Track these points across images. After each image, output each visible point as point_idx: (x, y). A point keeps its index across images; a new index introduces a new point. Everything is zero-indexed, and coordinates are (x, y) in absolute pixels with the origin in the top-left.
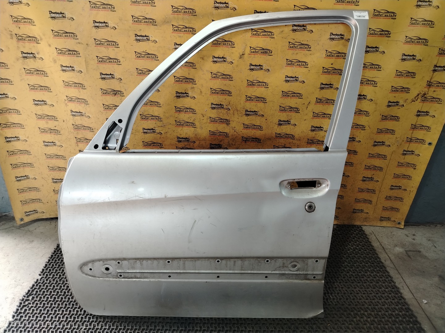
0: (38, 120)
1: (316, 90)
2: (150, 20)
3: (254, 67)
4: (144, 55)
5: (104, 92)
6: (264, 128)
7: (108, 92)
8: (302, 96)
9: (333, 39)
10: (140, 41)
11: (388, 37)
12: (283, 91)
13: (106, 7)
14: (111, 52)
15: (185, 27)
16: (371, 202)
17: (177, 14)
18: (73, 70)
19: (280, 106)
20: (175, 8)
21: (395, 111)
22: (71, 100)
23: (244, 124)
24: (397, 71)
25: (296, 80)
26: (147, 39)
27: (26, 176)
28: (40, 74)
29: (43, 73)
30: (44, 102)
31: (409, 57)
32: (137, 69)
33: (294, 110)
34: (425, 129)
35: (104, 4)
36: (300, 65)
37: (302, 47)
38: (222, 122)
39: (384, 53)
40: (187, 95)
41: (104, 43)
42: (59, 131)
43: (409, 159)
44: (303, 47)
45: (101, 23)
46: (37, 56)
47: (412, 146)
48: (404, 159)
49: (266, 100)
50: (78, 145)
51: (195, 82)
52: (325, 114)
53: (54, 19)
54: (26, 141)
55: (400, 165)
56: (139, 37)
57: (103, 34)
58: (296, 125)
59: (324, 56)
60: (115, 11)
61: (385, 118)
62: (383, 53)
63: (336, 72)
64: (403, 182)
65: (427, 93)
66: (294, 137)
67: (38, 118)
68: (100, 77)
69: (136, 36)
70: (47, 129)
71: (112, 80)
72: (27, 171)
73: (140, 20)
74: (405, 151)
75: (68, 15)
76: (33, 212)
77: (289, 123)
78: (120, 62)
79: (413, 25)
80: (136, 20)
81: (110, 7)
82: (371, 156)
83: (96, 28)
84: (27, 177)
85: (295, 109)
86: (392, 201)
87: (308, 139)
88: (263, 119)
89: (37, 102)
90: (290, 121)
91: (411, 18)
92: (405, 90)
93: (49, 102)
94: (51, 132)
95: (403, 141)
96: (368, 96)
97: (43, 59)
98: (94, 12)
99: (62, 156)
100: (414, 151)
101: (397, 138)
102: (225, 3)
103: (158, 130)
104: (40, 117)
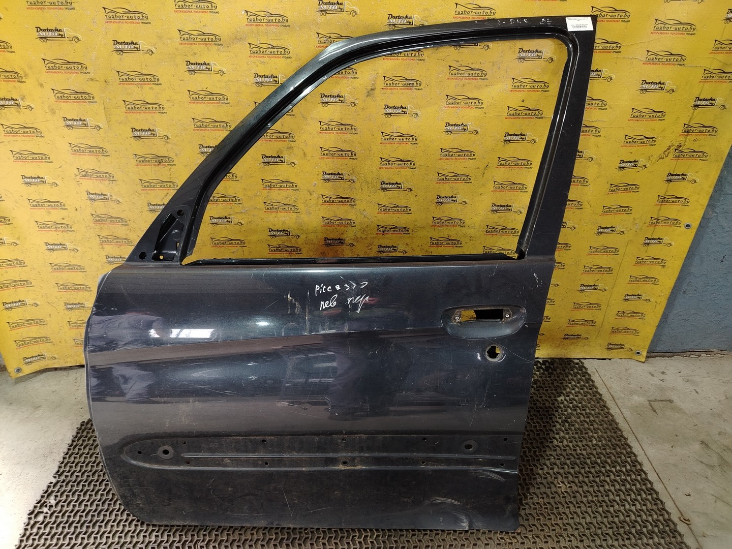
0: (33, 209)
1: (497, 145)
2: (210, 37)
3: (392, 111)
4: (203, 96)
5: (141, 159)
6: (413, 208)
7: (147, 159)
8: (474, 155)
9: (524, 58)
10: (196, 72)
11: (617, 52)
12: (442, 149)
13: (133, 17)
14: (148, 93)
15: (270, 46)
16: (595, 323)
17: (256, 25)
18: (86, 125)
19: (439, 173)
20: (252, 14)
21: (631, 176)
22: (85, 174)
23: (379, 204)
24: (633, 109)
25: (463, 129)
26: (207, 68)
27: (20, 301)
28: (29, 132)
29: (35, 131)
30: (41, 180)
31: (653, 85)
32: (193, 119)
33: (462, 179)
34: (680, 202)
35: (130, 11)
36: (470, 104)
37: (472, 74)
38: (342, 202)
39: (611, 79)
40: (281, 159)
41: (133, 77)
42: (70, 226)
43: (655, 250)
44: (474, 74)
45: (127, 44)
46: (21, 102)
47: (659, 231)
48: (646, 252)
49: (414, 165)
50: (103, 248)
51: (294, 137)
52: (514, 184)
53: (45, 41)
54: (15, 245)
55: (640, 261)
56: (193, 66)
57: (130, 63)
58: (466, 203)
59: (510, 87)
60: (150, 23)
61: (615, 188)
62: (609, 80)
63: (530, 115)
64: (644, 289)
65: (682, 144)
66: (464, 223)
67: (33, 206)
68: (131, 134)
69: (188, 64)
70: (50, 223)
71: (153, 140)
72: (21, 293)
73: (192, 36)
74: (648, 239)
75: (68, 32)
76: (37, 358)
77: (455, 201)
78: (163, 108)
79: (658, 32)
80: (186, 36)
81: (140, 16)
82: (594, 251)
83: (118, 53)
84: (23, 303)
85: (463, 177)
86: (627, 319)
87: (488, 226)
88: (411, 195)
89: (29, 180)
90: (455, 197)
91: (656, 20)
92: (648, 140)
93: (50, 179)
94: (56, 228)
95: (645, 223)
96: (586, 152)
97: (32, 108)
98: (113, 26)
99: (78, 266)
100: (662, 239)
101: (634, 219)
102: (338, 3)
103: (235, 219)
104: (37, 204)
